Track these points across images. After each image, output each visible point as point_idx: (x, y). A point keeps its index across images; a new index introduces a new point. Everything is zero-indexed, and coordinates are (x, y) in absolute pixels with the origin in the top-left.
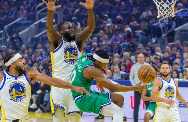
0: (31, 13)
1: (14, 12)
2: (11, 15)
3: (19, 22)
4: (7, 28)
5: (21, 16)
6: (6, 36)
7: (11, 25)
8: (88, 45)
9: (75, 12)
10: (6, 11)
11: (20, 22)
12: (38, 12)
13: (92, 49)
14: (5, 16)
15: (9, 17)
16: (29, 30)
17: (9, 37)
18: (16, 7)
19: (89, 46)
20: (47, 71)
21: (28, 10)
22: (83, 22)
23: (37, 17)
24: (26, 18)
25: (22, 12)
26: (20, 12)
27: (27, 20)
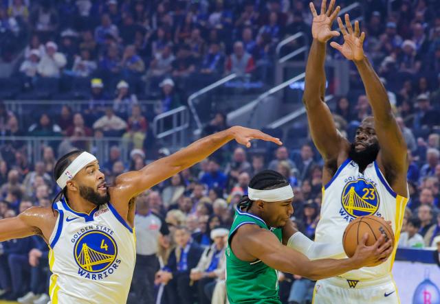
0: (261, 62)
1: (217, 58)
2: (208, 66)
3: (228, 85)
4: (197, 101)
5: (235, 69)
6: (192, 121)
7: (209, 93)
8: (414, 154)
9: (384, 64)
10: (196, 55)
11: (233, 85)
12: (283, 60)
13: (426, 166)
14: (192, 68)
15: (203, 71)
16: (255, 108)
17: (200, 125)
18: (222, 44)
19: (417, 158)
20: (300, 221)
21: (256, 53)
22: (404, 92)
23: (279, 73)
24: (248, 75)
25: (239, 57)
26: (233, 57)
27: (253, 80)
